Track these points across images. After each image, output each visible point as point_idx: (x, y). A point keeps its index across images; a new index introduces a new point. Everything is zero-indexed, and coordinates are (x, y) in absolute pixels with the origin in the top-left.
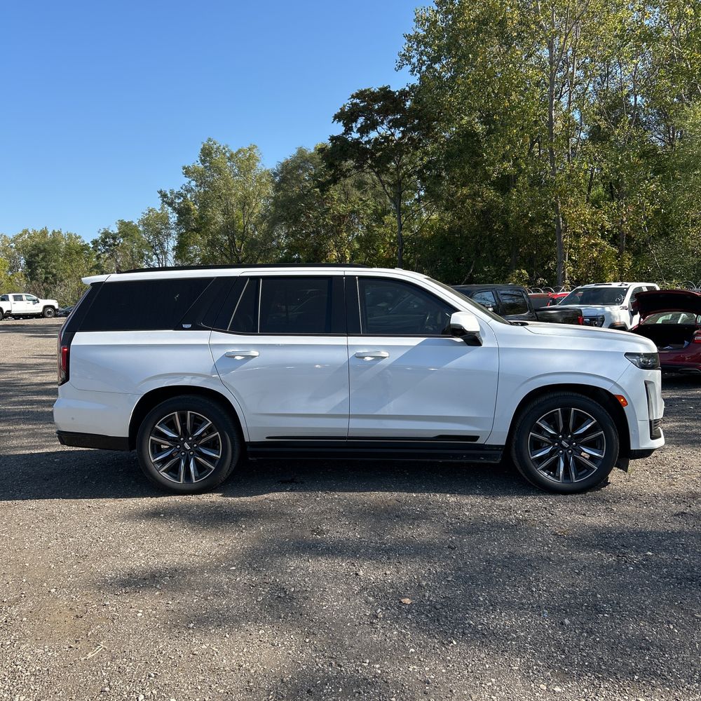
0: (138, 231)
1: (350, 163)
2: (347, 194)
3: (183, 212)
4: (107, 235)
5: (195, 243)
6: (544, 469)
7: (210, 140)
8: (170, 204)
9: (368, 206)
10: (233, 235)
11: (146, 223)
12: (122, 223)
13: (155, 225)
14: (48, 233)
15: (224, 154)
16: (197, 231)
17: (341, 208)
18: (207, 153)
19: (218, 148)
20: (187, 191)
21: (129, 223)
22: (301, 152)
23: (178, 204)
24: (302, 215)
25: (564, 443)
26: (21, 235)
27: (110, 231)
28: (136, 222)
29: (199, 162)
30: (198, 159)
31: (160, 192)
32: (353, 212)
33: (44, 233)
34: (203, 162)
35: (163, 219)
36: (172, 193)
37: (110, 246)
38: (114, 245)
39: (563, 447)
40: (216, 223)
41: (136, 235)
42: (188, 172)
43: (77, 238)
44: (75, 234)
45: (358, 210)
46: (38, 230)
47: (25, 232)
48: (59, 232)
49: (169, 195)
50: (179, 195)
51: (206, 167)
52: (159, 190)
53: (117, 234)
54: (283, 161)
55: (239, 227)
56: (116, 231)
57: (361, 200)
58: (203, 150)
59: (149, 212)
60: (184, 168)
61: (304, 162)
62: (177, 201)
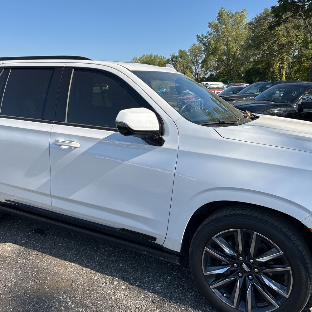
0: (187, 55)
1: (289, 14)
2: (288, 32)
3: (207, 45)
4: (173, 57)
5: (211, 60)
6: (218, 288)
7: (222, 8)
8: (201, 41)
9: (299, 38)
10: (229, 55)
11: (191, 51)
12: (180, 51)
13: (195, 52)
14: (152, 56)
15: (229, 15)
16: (212, 54)
17: (284, 40)
18: (220, 15)
19: (226, 12)
20: (209, 34)
21: (184, 51)
22: (266, 10)
23: (205, 41)
24: (261, 44)
25: (245, 266)
26: (142, 57)
27: (175, 55)
28: (187, 51)
29: (217, 20)
30: (216, 19)
31: (197, 36)
32: (290, 42)
33: (151, 56)
34: (218, 19)
35: (199, 49)
36: (202, 35)
37: (174, 62)
38: (176, 61)
39: (243, 271)
40: (221, 50)
41: (186, 57)
42: (210, 25)
43: (164, 58)
44: (163, 57)
45: (293, 41)
46: (149, 55)
47: (144, 56)
48: (157, 56)
49: (201, 37)
50: (206, 37)
51: (219, 22)
52: (197, 35)
53: (178, 56)
54: (256, 16)
55: (232, 52)
56: (178, 55)
57: (296, 35)
58: (219, 14)
59: (193, 46)
60: (209, 23)
61: (266, 16)
62: (205, 40)
